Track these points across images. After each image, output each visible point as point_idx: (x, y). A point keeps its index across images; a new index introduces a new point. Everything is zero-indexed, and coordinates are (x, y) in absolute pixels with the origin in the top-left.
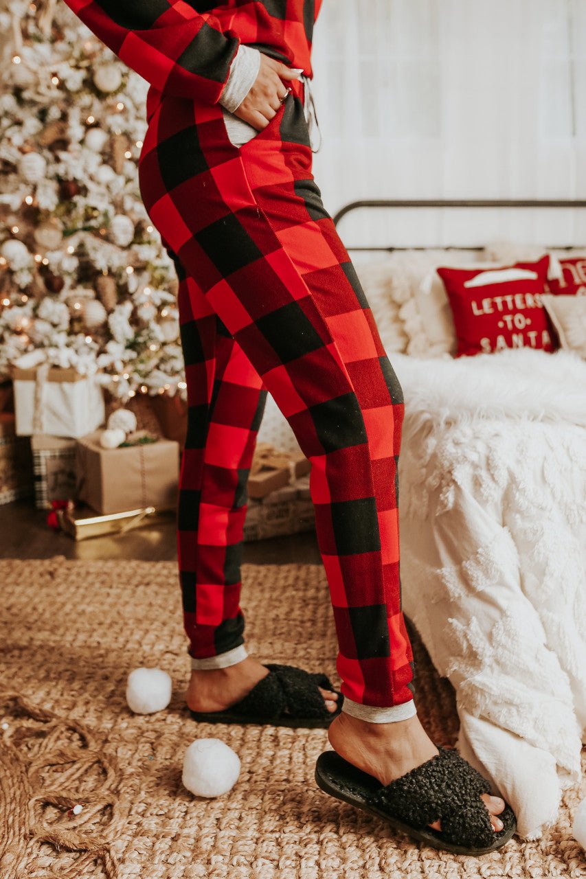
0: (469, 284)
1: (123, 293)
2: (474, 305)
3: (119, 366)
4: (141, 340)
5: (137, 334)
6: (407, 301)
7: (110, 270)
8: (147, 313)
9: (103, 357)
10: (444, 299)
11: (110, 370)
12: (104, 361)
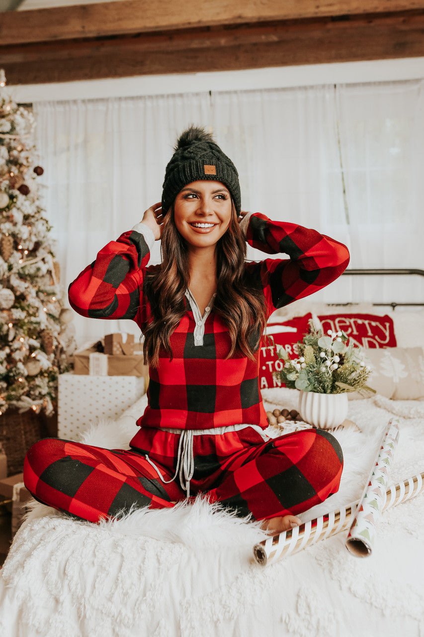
4: (11, 374)
5: (9, 370)
8: (18, 356)
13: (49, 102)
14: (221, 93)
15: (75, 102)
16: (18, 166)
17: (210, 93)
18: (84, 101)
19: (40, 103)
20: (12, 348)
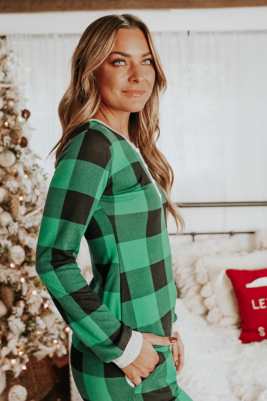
0: (249, 286)
1: (18, 297)
2: (253, 302)
3: (15, 352)
4: (30, 329)
5: (27, 325)
6: (206, 283)
7: (9, 282)
8: (34, 310)
9: (4, 349)
10: (231, 287)
11: (10, 356)
12: (5, 351)
13: (24, 36)
14: (199, 33)
15: (51, 36)
16: (14, 117)
17: (189, 33)
18: (60, 36)
19: (14, 36)
20: (28, 302)
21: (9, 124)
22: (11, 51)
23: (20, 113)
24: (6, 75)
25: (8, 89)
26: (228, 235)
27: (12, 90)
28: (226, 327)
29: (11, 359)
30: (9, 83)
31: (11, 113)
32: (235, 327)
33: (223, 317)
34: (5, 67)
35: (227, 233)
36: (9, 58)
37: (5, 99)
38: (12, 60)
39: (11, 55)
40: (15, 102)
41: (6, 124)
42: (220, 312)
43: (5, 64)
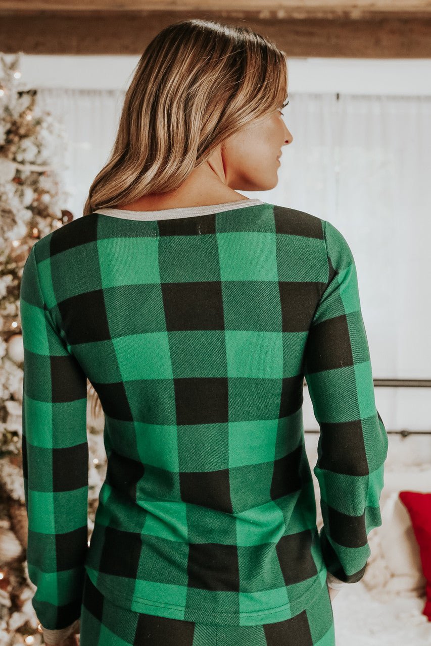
9: (16, 615)
11: (25, 630)
12: (17, 620)
13: (66, 91)
14: (355, 97)
15: (111, 92)
16: (49, 220)
17: (338, 96)
19: (50, 91)
21: (39, 232)
22: (48, 114)
23: (59, 215)
24: (39, 152)
25: (41, 174)
26: (398, 437)
27: (48, 176)
28: (398, 593)
29: (26, 635)
30: (44, 164)
31: (45, 213)
32: (414, 594)
33: (393, 576)
34: (39, 137)
35: (397, 433)
36: (44, 125)
37: (35, 190)
38: (50, 129)
39: (49, 119)
40: (52, 196)
41: (35, 231)
42: (387, 568)
43: (39, 133)
